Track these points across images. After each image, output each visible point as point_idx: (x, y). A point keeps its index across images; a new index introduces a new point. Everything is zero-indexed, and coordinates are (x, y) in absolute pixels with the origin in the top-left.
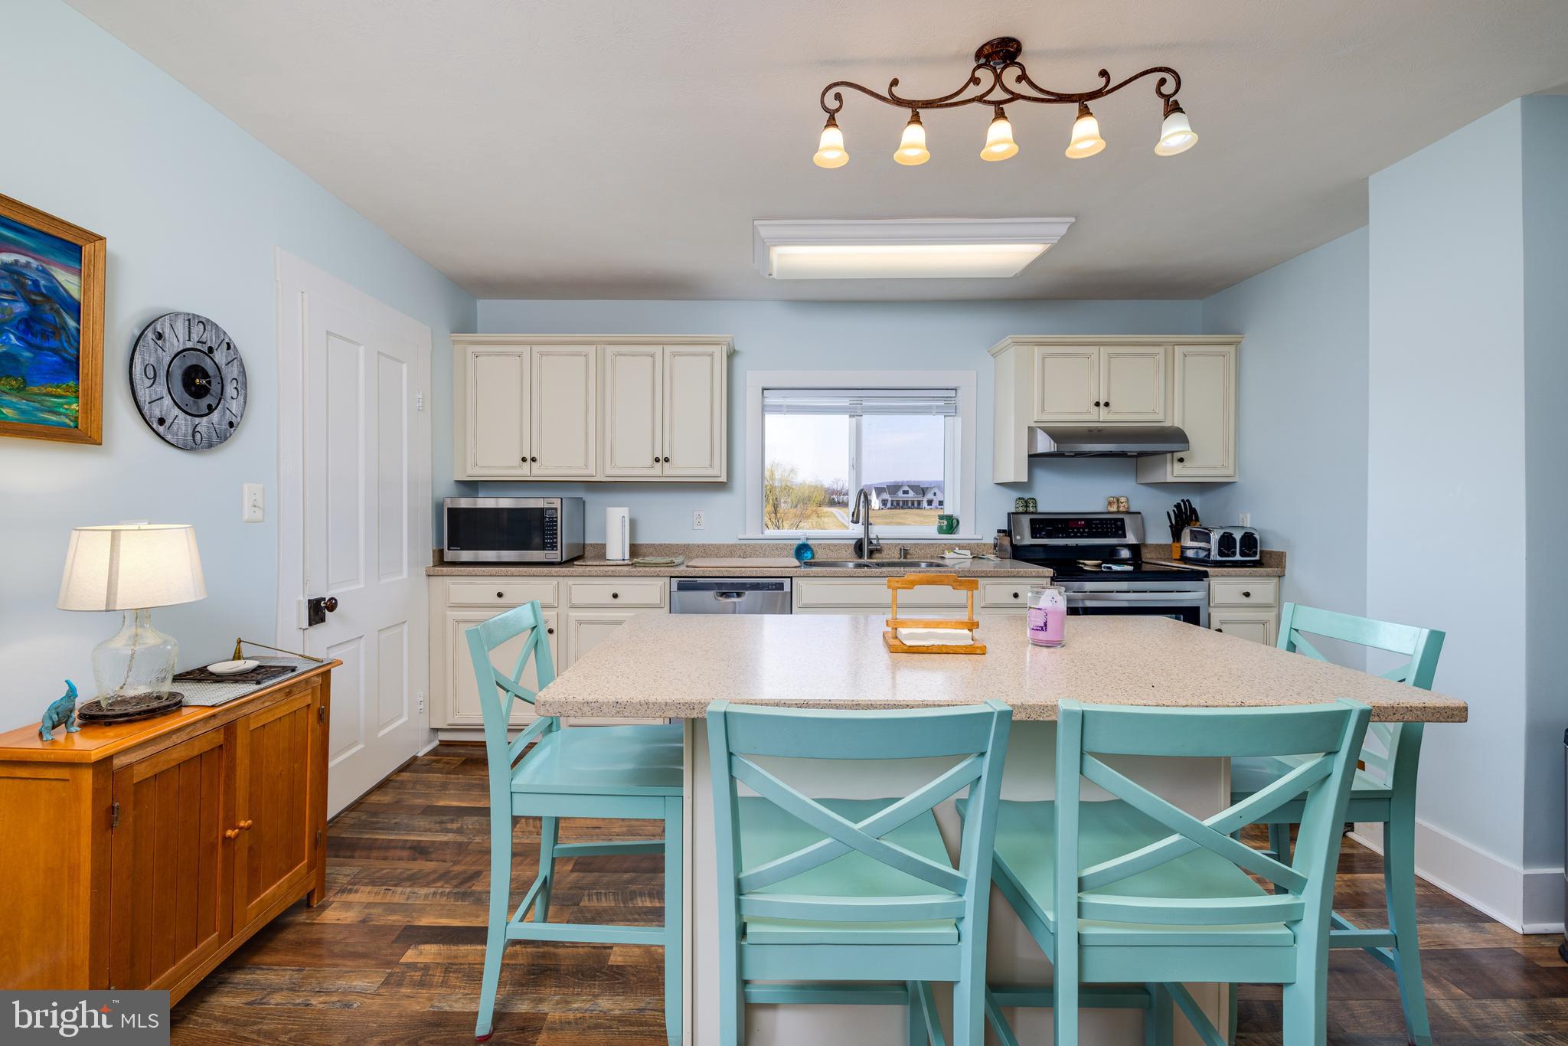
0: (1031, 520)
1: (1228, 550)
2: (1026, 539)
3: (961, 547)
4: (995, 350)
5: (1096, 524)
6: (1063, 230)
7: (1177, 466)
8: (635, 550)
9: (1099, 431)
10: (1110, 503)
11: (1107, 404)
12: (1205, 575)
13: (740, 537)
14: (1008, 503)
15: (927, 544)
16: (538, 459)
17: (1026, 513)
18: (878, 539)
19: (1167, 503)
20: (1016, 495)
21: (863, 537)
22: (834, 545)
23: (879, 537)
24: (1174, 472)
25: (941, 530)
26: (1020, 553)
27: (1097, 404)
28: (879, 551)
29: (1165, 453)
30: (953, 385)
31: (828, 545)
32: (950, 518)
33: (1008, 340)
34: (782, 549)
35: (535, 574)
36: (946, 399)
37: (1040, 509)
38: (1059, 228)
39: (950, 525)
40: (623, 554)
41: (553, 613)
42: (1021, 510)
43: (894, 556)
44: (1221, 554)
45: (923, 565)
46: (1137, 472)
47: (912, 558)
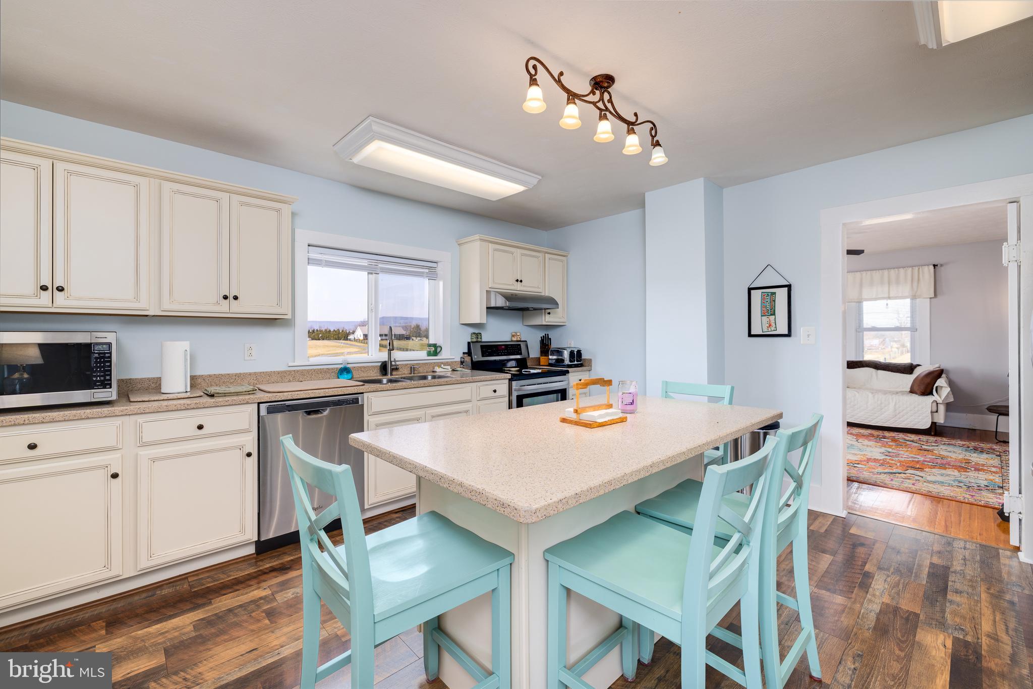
0: (481, 346)
1: (573, 359)
2: (478, 357)
3: (446, 364)
4: (461, 242)
5: (510, 348)
6: (535, 181)
7: (547, 316)
8: (194, 381)
9: (516, 295)
10: (513, 336)
11: (521, 281)
12: (568, 372)
13: (291, 364)
14: (466, 336)
15: (424, 363)
16: (66, 289)
17: (477, 342)
18: (395, 361)
19: (537, 336)
20: (472, 330)
21: (387, 360)
22: (364, 367)
23: (396, 360)
24: (547, 320)
25: (429, 354)
26: (477, 366)
27: (517, 281)
28: (397, 369)
29: (541, 309)
30: (435, 260)
31: (361, 367)
32: (435, 346)
33: (477, 237)
34: (326, 372)
35: (90, 416)
36: (429, 269)
37: (483, 340)
38: (533, 180)
39: (435, 350)
40: (186, 386)
41: (117, 455)
42: (475, 340)
43: (405, 372)
44: (571, 361)
45: (430, 378)
46: (523, 318)
47: (419, 373)
